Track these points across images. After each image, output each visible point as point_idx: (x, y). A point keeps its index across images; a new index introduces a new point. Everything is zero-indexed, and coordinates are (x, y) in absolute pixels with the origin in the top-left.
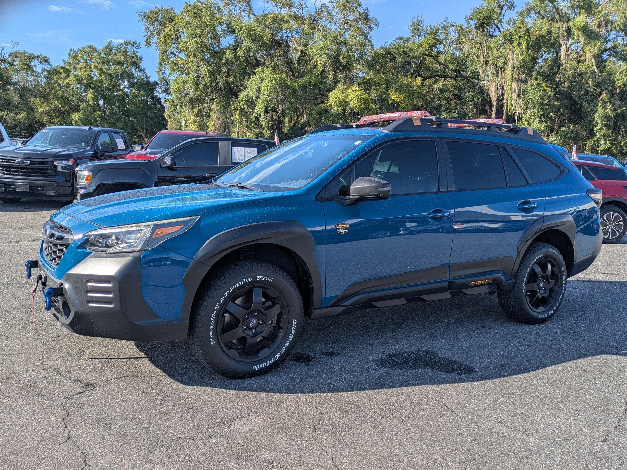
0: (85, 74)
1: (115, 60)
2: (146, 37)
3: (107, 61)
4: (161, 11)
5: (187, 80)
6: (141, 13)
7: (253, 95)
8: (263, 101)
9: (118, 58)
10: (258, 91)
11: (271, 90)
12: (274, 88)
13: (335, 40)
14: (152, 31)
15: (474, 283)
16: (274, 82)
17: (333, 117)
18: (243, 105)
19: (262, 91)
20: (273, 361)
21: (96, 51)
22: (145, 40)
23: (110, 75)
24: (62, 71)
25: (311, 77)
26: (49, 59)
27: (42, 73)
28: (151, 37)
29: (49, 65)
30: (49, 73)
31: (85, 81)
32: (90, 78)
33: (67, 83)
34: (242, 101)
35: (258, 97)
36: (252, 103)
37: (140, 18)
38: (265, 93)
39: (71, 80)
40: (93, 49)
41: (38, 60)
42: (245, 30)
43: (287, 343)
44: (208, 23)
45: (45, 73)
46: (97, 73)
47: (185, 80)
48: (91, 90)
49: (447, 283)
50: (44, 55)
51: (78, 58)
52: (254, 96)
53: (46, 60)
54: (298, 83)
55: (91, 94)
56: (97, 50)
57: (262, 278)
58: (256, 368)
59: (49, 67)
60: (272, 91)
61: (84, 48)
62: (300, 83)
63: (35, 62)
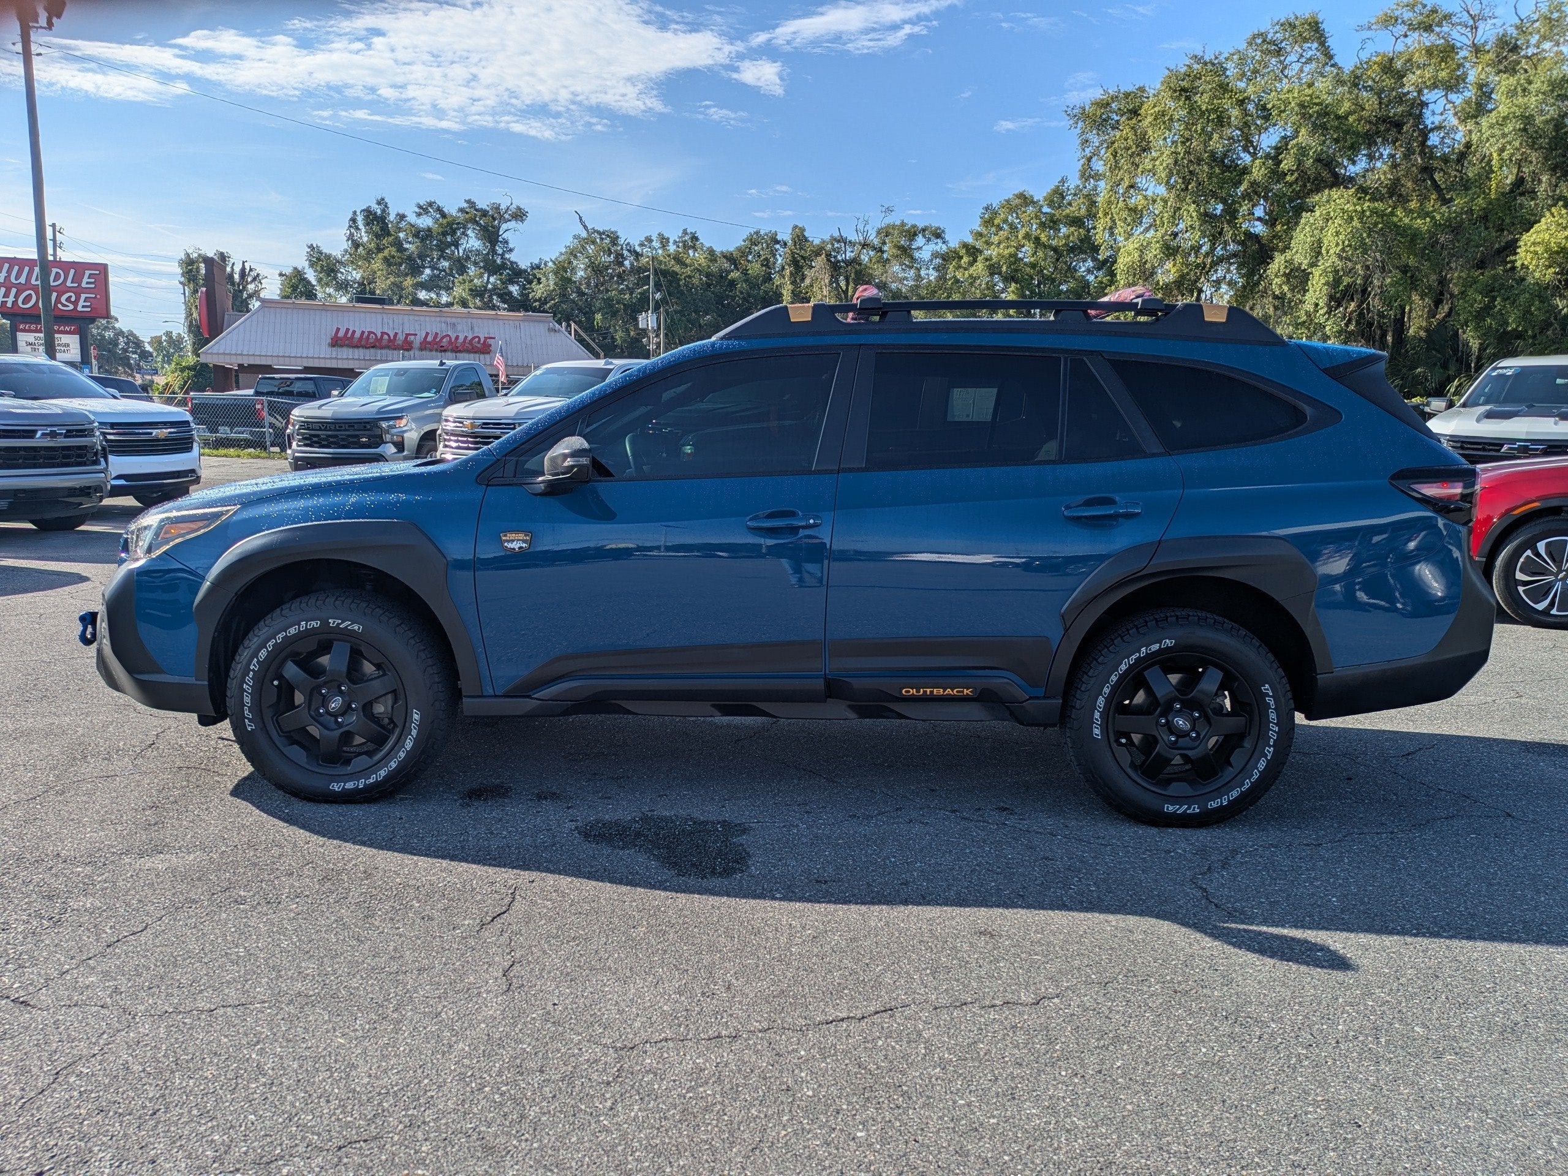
0: (1006, 252)
1: (1067, 216)
2: (1082, 161)
3: (1052, 221)
4: (1114, 98)
5: (1149, 243)
6: (1074, 111)
7: (1302, 259)
8: (1325, 271)
9: (1074, 212)
10: (1317, 251)
11: (1347, 243)
12: (1353, 237)
13: (1552, 91)
14: (1097, 144)
15: (913, 691)
16: (1356, 223)
17: (1527, 295)
18: (1280, 286)
19: (1323, 249)
20: (371, 781)
21: (1033, 202)
22: (1080, 167)
23: (1055, 249)
24: (963, 252)
25: (1473, 200)
26: (943, 231)
27: (931, 260)
28: (1094, 159)
29: (944, 242)
30: (944, 259)
31: (1004, 269)
32: (1014, 259)
33: (971, 276)
34: (1276, 276)
35: (1313, 265)
36: (1298, 278)
37: (1072, 122)
38: (1332, 252)
39: (979, 267)
40: (1025, 200)
41: (924, 236)
42: (1296, 109)
43: (401, 753)
44: (1204, 108)
45: (938, 261)
46: (1028, 248)
47: (1145, 244)
48: (1013, 285)
49: (822, 681)
50: (935, 224)
51: (996, 222)
52: (1306, 262)
53: (938, 235)
54: (1433, 218)
55: (1013, 292)
56: (1035, 200)
57: (339, 624)
58: (336, 787)
59: (944, 247)
60: (1350, 246)
61: (1008, 201)
62: (1438, 217)
63: (920, 241)
